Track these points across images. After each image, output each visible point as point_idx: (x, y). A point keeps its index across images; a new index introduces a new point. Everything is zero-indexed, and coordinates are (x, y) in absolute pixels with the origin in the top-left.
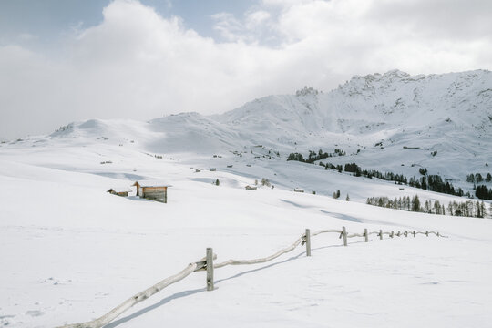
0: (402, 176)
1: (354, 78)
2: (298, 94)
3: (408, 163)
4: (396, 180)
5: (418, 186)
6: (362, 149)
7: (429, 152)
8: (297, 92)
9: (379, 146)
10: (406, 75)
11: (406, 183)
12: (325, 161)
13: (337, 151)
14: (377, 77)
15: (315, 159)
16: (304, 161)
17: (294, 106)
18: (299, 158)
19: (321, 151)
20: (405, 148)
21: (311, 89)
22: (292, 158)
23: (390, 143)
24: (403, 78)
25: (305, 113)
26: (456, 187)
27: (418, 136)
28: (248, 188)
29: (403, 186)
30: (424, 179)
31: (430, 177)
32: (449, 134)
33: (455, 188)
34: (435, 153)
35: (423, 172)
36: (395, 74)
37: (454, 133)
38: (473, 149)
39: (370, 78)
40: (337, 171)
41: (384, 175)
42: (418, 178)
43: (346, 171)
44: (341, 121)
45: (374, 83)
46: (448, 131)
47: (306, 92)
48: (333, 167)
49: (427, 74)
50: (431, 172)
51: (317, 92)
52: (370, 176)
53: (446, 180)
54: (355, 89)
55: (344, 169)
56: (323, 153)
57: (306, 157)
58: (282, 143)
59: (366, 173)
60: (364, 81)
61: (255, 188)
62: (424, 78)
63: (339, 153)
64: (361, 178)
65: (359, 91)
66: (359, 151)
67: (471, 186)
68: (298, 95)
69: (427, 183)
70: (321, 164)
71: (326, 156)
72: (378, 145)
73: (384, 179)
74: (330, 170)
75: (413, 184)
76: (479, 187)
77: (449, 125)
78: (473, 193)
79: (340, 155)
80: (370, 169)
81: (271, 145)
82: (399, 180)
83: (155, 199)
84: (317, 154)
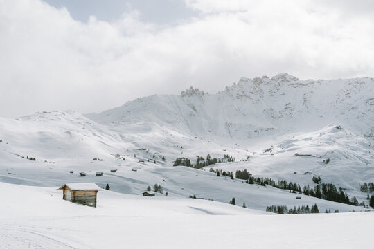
0: (295, 185)
1: (242, 80)
2: (183, 94)
3: (301, 171)
4: (289, 188)
5: (313, 195)
6: (251, 155)
7: (322, 160)
8: (183, 92)
9: (269, 152)
10: (295, 79)
11: (300, 192)
12: (215, 167)
13: (226, 157)
14: (265, 80)
15: (204, 165)
16: (192, 166)
17: (179, 107)
18: (187, 163)
19: (209, 156)
20: (297, 155)
21: (197, 90)
22: (178, 163)
23: (280, 149)
24: (292, 82)
25: (191, 115)
26: (351, 196)
27: (308, 143)
28: (145, 194)
29: (298, 194)
30: (318, 187)
31: (324, 186)
32: (340, 141)
33: (350, 198)
34: (328, 161)
35: (316, 180)
36: (284, 77)
37: (345, 140)
38: (364, 157)
39: (257, 81)
40: (229, 178)
41: (277, 182)
42: (312, 187)
43: (238, 177)
44: (228, 125)
45: (262, 86)
46: (338, 138)
47: (192, 92)
48: (225, 174)
49: (316, 79)
50: (325, 181)
51: (203, 93)
52: (263, 184)
53: (340, 189)
54: (243, 92)
55: (234, 176)
56: (212, 158)
57: (193, 162)
58: (167, 146)
59: (259, 181)
60: (252, 84)
61: (154, 195)
62: (313, 83)
63: (228, 159)
64: (255, 186)
65: (247, 94)
66: (249, 157)
67: (365, 195)
68: (183, 96)
69: (321, 191)
70: (211, 170)
71: (214, 162)
72: (267, 151)
73: (278, 187)
74: (222, 177)
75: (306, 193)
76: (372, 197)
77: (340, 133)
78: (367, 203)
79: (229, 161)
80: (263, 176)
81: (155, 148)
82: (293, 188)
83: (84, 203)
84: (206, 158)
